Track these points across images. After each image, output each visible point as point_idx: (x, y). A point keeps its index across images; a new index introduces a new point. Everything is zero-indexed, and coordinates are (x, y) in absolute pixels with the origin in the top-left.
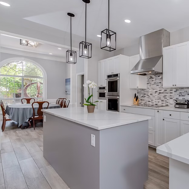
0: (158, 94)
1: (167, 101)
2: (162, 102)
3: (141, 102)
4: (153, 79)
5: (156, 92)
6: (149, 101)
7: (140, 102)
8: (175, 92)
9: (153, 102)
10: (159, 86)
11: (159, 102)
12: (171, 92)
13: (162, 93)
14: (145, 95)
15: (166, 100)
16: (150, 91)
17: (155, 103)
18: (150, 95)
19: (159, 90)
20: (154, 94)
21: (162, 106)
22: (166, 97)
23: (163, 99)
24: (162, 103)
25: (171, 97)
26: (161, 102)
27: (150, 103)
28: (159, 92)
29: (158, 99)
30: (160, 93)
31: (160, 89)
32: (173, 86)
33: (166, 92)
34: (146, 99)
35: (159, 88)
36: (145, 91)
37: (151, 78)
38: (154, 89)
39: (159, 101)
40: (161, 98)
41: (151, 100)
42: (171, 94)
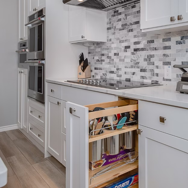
0: (133, 54)
1: (156, 71)
2: (143, 74)
3: (96, 74)
4: (120, 17)
5: (127, 47)
6: (112, 72)
7: (93, 74)
8: (178, 43)
9: (120, 73)
10: (135, 33)
11: (134, 74)
12: (167, 44)
13: (143, 49)
14: (103, 58)
15: (151, 67)
16: (113, 46)
17: (124, 77)
18: (113, 57)
19: (136, 43)
20: (122, 54)
21: (143, 85)
22: (152, 60)
23: (144, 64)
24: (143, 77)
25: (168, 59)
26: (139, 74)
27: (114, 76)
28: (133, 47)
29: (132, 67)
30: (136, 50)
31: (136, 40)
32: (172, 19)
33: (153, 45)
34: (105, 66)
35: (135, 36)
36: (104, 47)
37: (116, 13)
38: (123, 41)
39: (133, 70)
40: (138, 63)
41: (114, 70)
42: (167, 52)
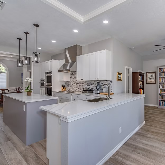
2: (78, 89)
3: (67, 89)
4: (73, 75)
5: (75, 83)
6: (71, 89)
7: (66, 89)
8: (85, 83)
12: (83, 83)
13: (78, 84)
14: (69, 85)
15: (80, 88)
16: (72, 82)
17: (74, 90)
18: (72, 85)
19: (77, 82)
20: (74, 84)
22: (80, 86)
23: (78, 87)
24: (78, 90)
27: (72, 90)
28: (76, 83)
30: (77, 84)
33: (80, 83)
34: (69, 87)
36: (69, 82)
38: (74, 81)
39: (76, 88)
41: (72, 88)
42: (83, 85)
